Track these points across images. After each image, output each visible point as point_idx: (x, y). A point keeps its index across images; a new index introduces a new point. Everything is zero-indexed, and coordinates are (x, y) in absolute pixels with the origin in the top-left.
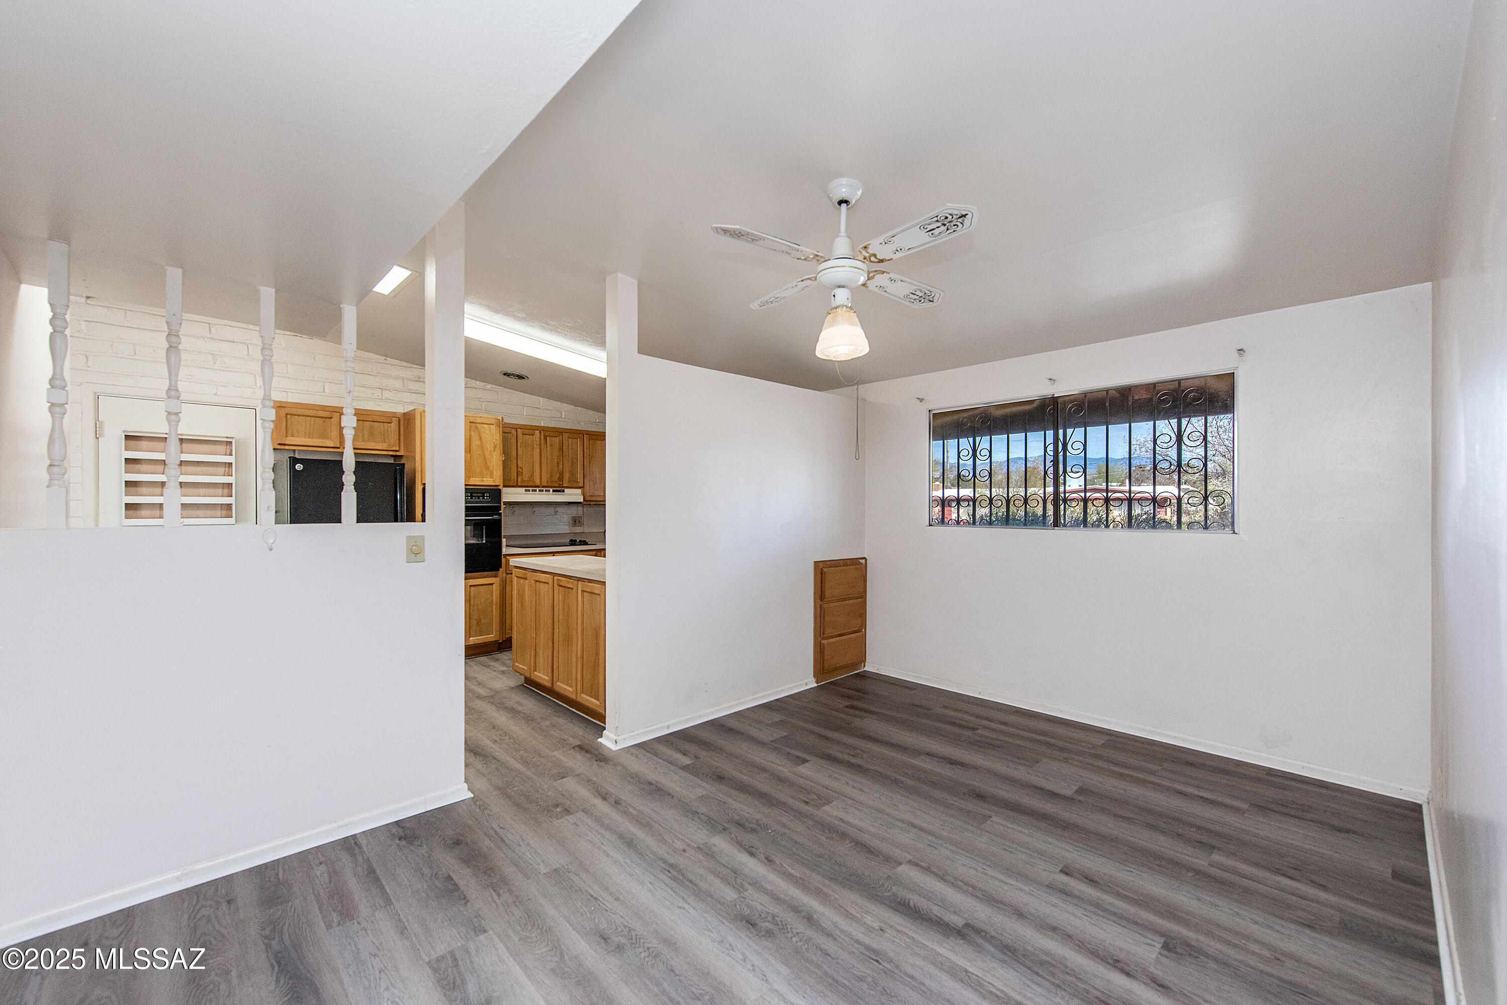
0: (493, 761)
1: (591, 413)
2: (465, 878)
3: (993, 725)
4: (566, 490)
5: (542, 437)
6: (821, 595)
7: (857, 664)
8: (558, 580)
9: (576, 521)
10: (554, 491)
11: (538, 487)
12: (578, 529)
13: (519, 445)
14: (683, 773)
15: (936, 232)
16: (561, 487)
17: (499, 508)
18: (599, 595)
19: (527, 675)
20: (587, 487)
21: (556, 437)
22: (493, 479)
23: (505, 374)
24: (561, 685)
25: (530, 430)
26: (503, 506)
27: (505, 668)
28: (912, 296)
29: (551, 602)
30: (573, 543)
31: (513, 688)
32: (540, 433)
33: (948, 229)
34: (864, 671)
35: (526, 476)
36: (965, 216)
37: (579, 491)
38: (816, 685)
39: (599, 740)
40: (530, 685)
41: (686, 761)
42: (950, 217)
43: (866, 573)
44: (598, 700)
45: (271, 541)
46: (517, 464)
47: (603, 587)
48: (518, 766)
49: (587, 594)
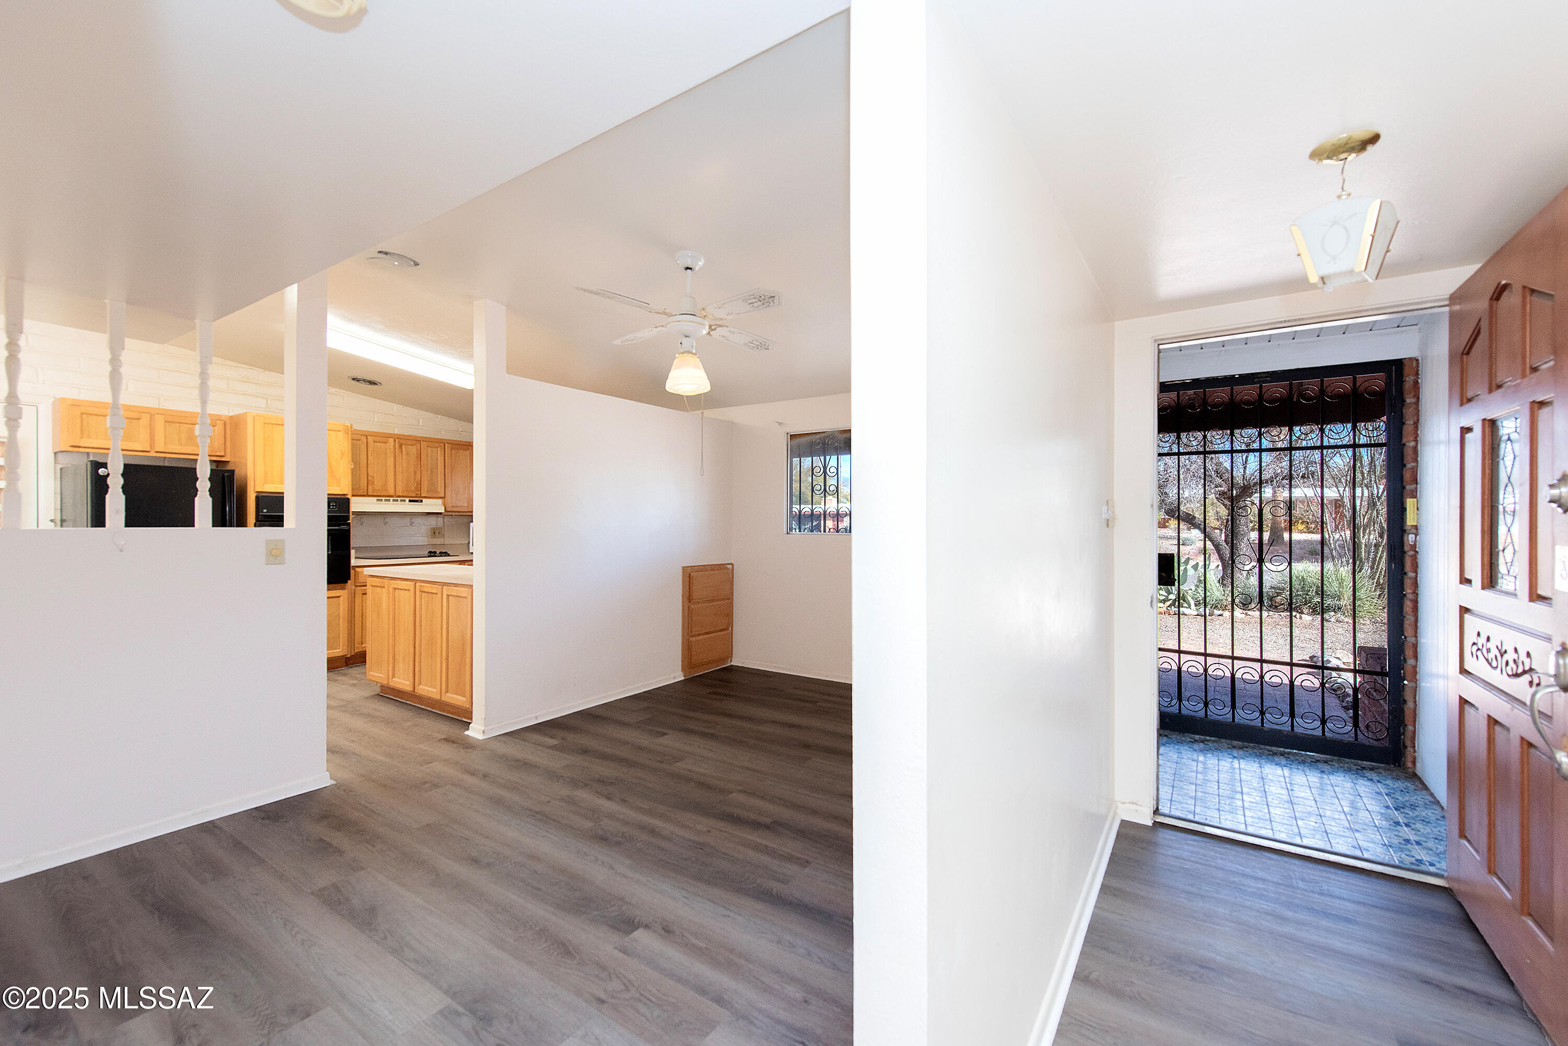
0: (354, 756)
1: (453, 421)
2: (338, 839)
3: (832, 698)
4: (424, 500)
5: (397, 445)
6: (689, 597)
7: (724, 659)
8: (420, 586)
9: (435, 532)
10: (410, 501)
11: (392, 496)
12: (438, 541)
13: (370, 452)
14: (550, 751)
15: (756, 305)
16: (419, 497)
17: (348, 518)
18: (466, 597)
19: (385, 682)
20: (448, 497)
21: (414, 445)
22: (342, 488)
23: (354, 379)
24: (424, 687)
25: (383, 438)
26: (351, 516)
27: (355, 682)
28: (750, 344)
29: (412, 608)
30: (432, 554)
31: (367, 698)
32: (395, 441)
33: (763, 304)
34: (731, 665)
35: (378, 484)
36: (774, 297)
37: (440, 501)
38: (683, 678)
39: (466, 733)
40: (388, 694)
41: (554, 742)
42: (763, 297)
43: (733, 577)
44: (465, 697)
45: (123, 543)
46: (367, 473)
47: (471, 590)
48: (382, 758)
49: (453, 598)
